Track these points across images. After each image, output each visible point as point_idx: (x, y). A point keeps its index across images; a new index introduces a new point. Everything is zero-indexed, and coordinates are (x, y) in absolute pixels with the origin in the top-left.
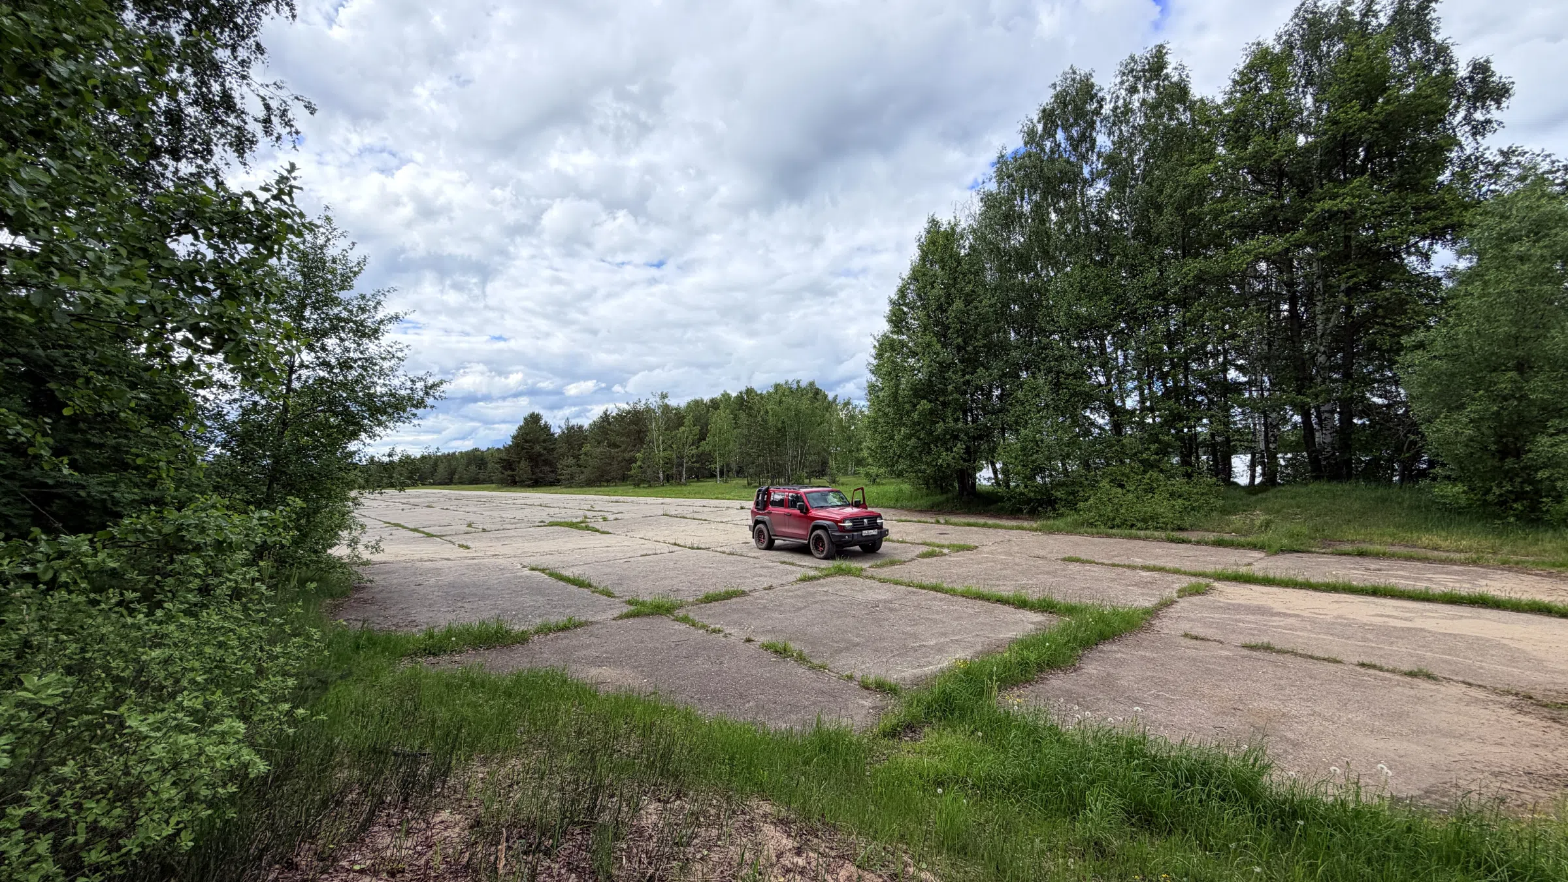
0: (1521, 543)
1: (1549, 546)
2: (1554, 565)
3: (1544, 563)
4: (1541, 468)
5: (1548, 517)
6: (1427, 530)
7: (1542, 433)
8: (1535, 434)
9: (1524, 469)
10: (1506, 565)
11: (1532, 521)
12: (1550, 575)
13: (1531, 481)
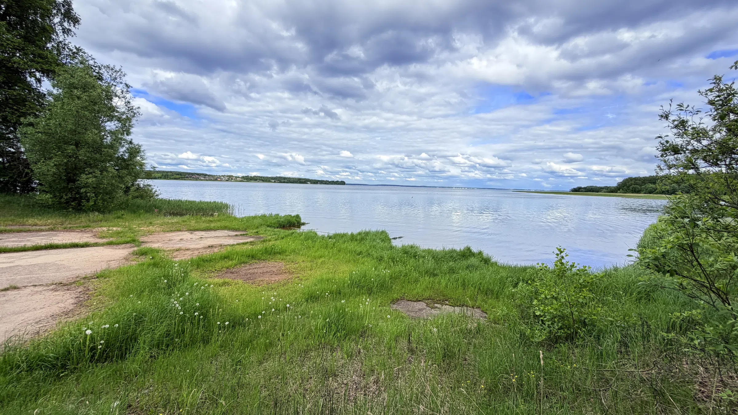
0: (73, 219)
1: (83, 220)
2: (84, 227)
3: (80, 227)
4: (82, 188)
5: (84, 208)
6: (32, 216)
7: (83, 173)
8: (81, 173)
9: (76, 188)
10: (66, 230)
11: (79, 210)
12: (82, 231)
13: (78, 193)
